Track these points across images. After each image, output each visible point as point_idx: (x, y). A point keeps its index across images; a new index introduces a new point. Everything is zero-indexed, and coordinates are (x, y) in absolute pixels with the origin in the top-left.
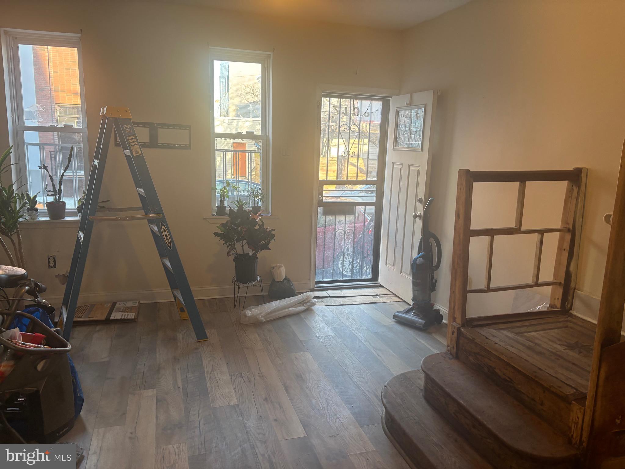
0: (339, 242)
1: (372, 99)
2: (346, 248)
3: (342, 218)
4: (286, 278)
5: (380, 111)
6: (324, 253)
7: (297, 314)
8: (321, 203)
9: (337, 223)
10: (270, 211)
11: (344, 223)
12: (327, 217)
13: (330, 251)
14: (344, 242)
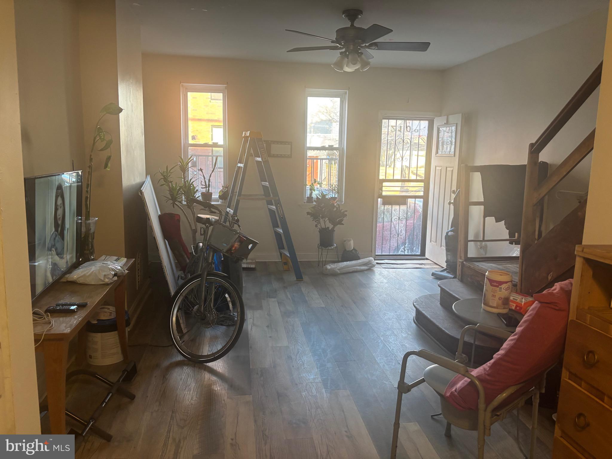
0: (394, 225)
1: (420, 120)
2: (400, 230)
3: (397, 207)
4: (354, 249)
5: (427, 128)
6: (383, 233)
7: (362, 271)
8: (381, 196)
9: (393, 211)
10: (343, 200)
11: (399, 211)
12: (385, 206)
13: (387, 232)
14: (399, 225)
